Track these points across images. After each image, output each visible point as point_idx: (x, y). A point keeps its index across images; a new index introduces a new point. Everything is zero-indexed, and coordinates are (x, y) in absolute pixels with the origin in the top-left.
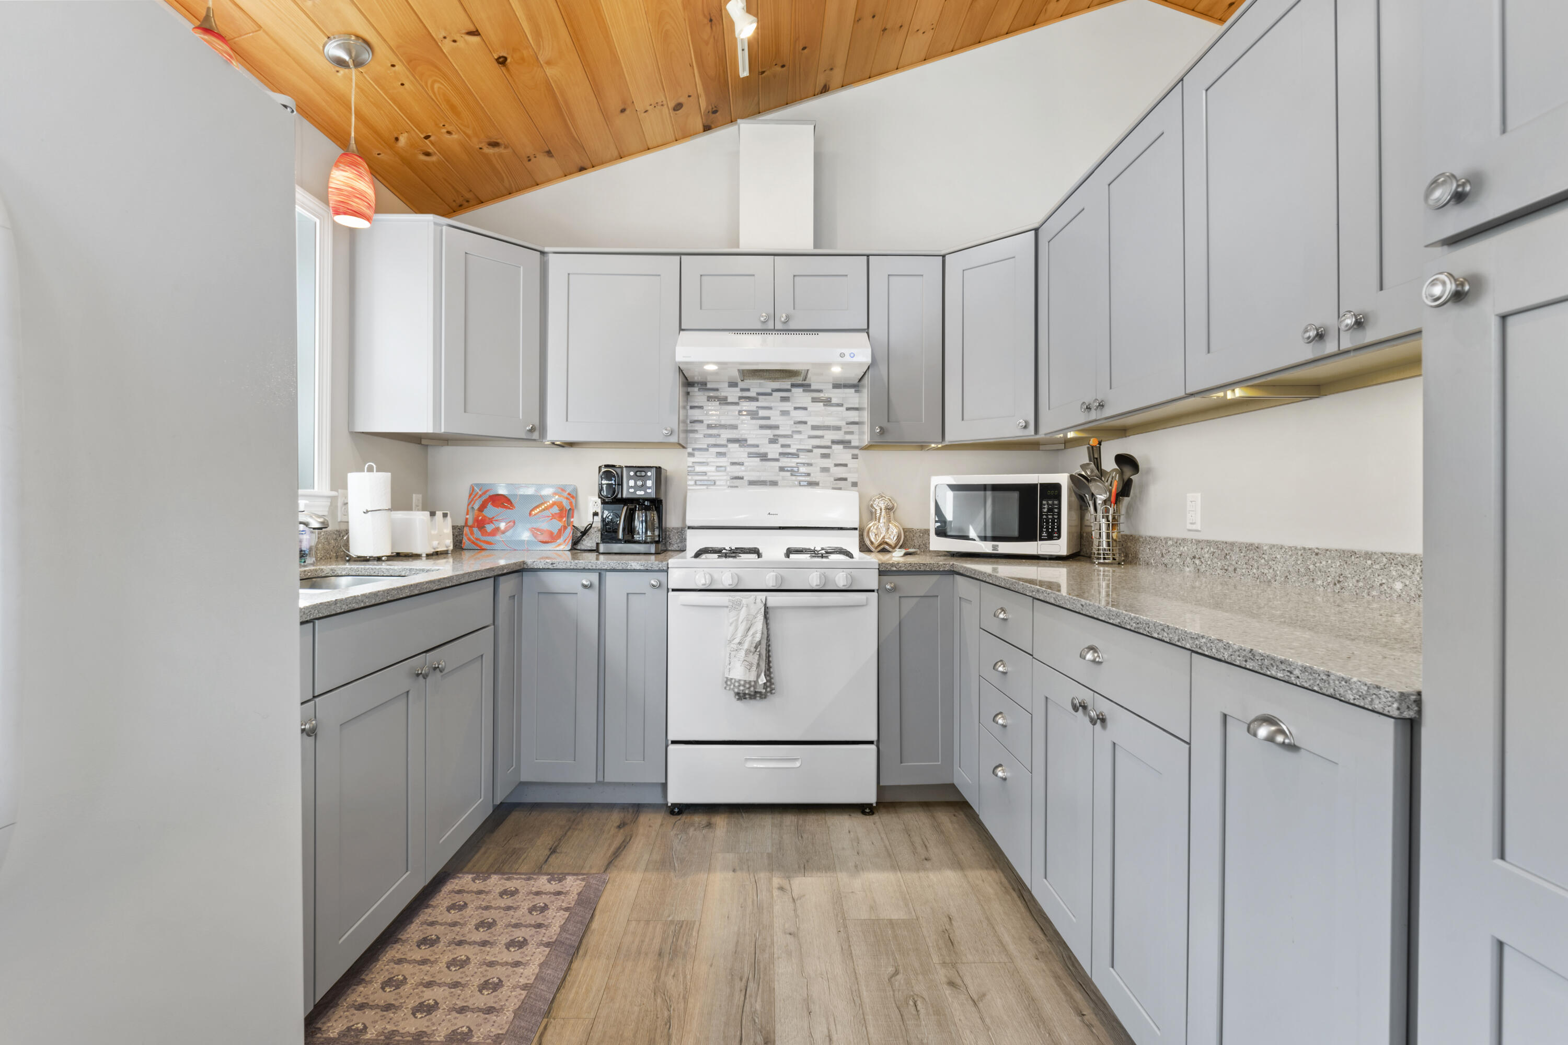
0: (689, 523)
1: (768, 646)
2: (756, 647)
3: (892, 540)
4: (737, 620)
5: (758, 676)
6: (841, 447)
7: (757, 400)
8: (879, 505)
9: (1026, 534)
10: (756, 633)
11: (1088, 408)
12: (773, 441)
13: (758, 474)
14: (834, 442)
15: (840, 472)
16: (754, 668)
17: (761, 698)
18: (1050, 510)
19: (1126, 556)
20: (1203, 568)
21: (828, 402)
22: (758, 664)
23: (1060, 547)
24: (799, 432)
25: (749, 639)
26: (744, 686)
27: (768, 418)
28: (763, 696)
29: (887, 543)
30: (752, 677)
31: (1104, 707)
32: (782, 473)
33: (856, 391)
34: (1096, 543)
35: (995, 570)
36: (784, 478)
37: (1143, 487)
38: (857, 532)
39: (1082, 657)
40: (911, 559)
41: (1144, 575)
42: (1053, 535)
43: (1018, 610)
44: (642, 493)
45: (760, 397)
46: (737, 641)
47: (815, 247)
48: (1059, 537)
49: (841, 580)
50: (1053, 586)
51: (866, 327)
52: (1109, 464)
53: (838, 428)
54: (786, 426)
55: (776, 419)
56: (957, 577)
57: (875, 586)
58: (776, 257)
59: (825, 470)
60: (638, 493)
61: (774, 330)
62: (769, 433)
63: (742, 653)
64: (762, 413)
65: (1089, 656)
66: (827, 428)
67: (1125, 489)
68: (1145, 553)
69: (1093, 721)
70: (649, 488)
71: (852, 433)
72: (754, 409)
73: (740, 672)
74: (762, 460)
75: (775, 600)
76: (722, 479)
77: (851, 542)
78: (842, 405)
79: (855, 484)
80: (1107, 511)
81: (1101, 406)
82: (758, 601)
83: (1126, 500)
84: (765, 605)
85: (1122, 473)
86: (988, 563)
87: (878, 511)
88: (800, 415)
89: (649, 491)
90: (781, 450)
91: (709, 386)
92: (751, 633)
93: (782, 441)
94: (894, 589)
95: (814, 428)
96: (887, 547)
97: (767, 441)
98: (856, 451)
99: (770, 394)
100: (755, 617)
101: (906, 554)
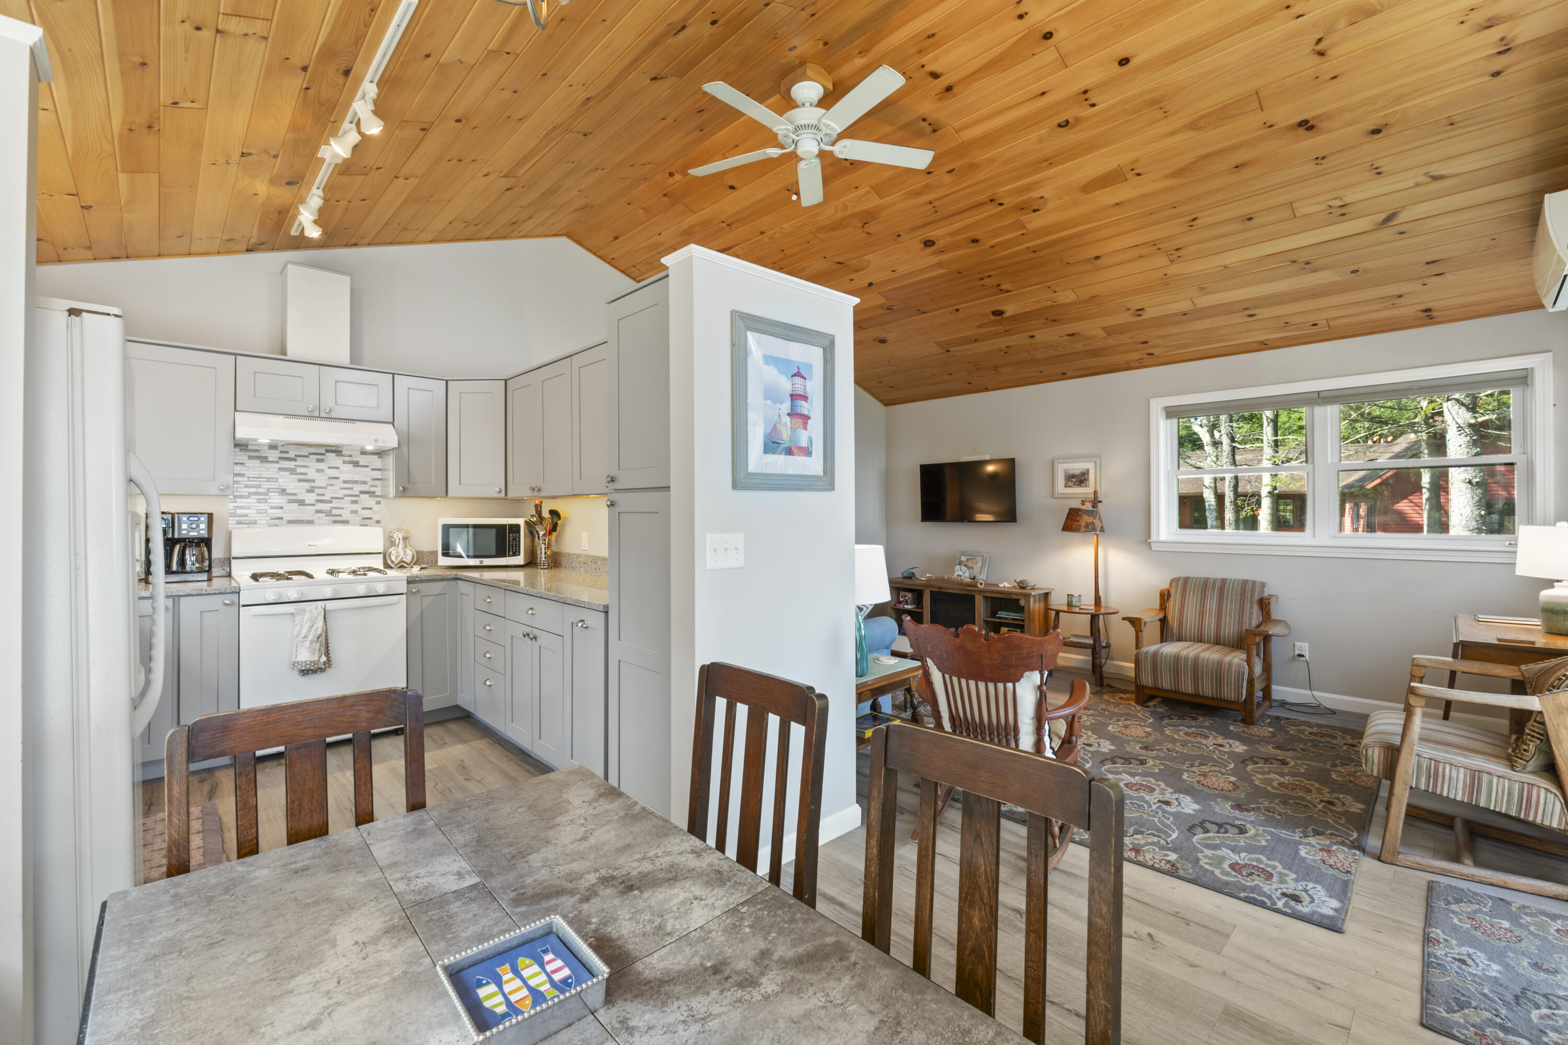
0: (234, 554)
1: (327, 636)
2: (318, 638)
3: (408, 559)
4: (302, 622)
5: (320, 657)
6: (367, 496)
7: (295, 460)
8: (398, 536)
9: (501, 553)
10: (318, 628)
11: (533, 489)
12: (310, 491)
13: (296, 515)
14: (362, 492)
15: (367, 513)
16: (317, 652)
17: (321, 672)
18: (514, 539)
19: (555, 563)
20: (588, 569)
21: (356, 464)
22: (319, 649)
23: (520, 560)
24: (332, 485)
25: (312, 633)
26: (310, 664)
27: (305, 474)
28: (322, 670)
29: (404, 562)
30: (316, 658)
31: (536, 632)
32: (318, 515)
33: (379, 457)
34: (539, 557)
35: (481, 575)
36: (319, 518)
37: (563, 526)
38: (381, 556)
39: (527, 613)
40: (424, 572)
41: (562, 573)
42: (516, 553)
43: (497, 597)
44: (195, 534)
45: (298, 458)
46: (303, 635)
47: (351, 363)
48: (519, 555)
49: (381, 589)
50: (517, 583)
51: (392, 421)
52: (546, 514)
53: (365, 483)
54: (321, 480)
55: (311, 474)
56: (459, 581)
57: (405, 591)
58: (321, 367)
59: (354, 512)
60: (191, 534)
61: (319, 417)
62: (307, 485)
63: (307, 644)
64: (299, 470)
65: (530, 612)
66: (356, 482)
67: (554, 528)
68: (564, 561)
69: (532, 639)
70: (202, 530)
71: (376, 486)
72: (293, 467)
73: (305, 656)
74: (300, 505)
75: (330, 605)
76: (263, 520)
77: (378, 563)
78: (367, 466)
79: (378, 522)
80: (545, 540)
81: (539, 490)
82: (319, 607)
83: (554, 534)
84: (325, 609)
85: (552, 519)
86: (477, 572)
87: (397, 541)
88: (333, 473)
89: (201, 532)
90: (317, 498)
91: (250, 447)
92: (313, 629)
93: (317, 491)
94: (418, 591)
95: (345, 482)
96: (405, 565)
97: (304, 491)
98: (379, 499)
99: (307, 457)
100: (317, 618)
101: (422, 568)
